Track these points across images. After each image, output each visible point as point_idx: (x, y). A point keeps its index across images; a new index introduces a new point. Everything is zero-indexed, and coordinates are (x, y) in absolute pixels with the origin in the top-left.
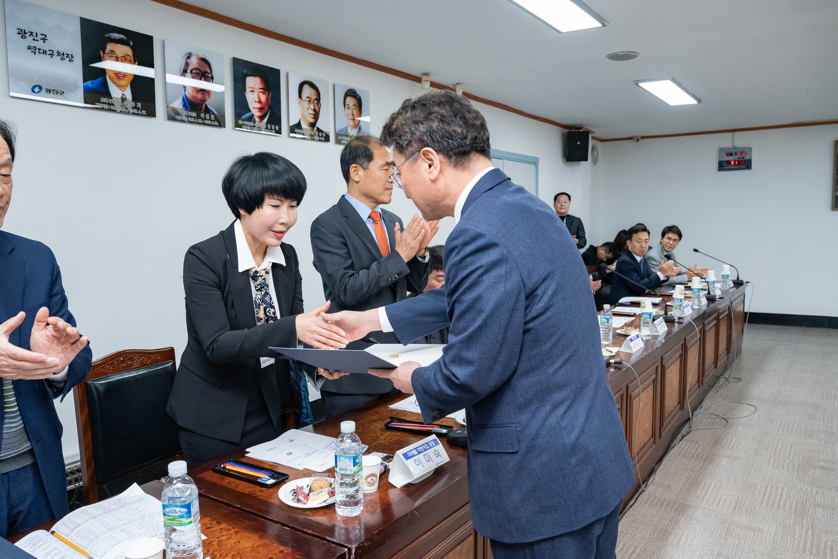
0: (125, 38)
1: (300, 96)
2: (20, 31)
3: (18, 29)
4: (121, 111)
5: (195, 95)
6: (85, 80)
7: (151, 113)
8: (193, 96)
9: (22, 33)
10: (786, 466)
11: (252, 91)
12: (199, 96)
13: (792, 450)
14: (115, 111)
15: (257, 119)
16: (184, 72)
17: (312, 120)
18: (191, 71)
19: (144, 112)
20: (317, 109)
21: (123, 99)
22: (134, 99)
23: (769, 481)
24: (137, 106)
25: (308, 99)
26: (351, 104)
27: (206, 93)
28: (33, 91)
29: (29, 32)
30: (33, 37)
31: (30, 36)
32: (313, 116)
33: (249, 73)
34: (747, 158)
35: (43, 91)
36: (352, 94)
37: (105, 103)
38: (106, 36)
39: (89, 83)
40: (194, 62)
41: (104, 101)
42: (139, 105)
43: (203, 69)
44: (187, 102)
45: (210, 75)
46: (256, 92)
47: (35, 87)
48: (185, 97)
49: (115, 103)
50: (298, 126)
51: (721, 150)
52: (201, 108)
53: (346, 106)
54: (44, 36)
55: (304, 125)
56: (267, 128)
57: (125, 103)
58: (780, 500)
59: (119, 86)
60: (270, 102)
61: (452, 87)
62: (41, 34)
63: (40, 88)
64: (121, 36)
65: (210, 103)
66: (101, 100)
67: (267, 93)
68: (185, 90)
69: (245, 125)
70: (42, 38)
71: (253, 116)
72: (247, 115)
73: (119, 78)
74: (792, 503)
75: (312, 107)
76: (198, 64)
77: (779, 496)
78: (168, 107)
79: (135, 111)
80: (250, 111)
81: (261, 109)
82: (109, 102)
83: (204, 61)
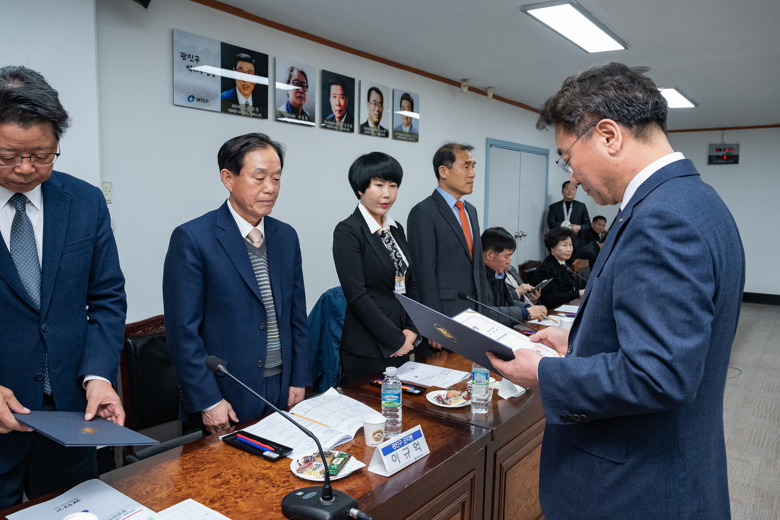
0: (250, 57)
1: (369, 100)
2: (182, 54)
3: (181, 53)
4: (245, 115)
5: (295, 100)
6: (222, 91)
7: (265, 116)
8: (294, 102)
9: (184, 56)
10: (768, 416)
11: (335, 97)
12: (298, 102)
13: (773, 405)
14: (240, 115)
15: (337, 120)
16: (288, 83)
17: (376, 120)
18: (293, 81)
19: (260, 115)
20: (381, 111)
21: (247, 105)
22: (254, 105)
23: (754, 427)
24: (256, 111)
25: (374, 102)
26: (406, 106)
27: (303, 99)
28: (189, 100)
29: (188, 55)
30: (190, 59)
31: (188, 58)
32: (377, 116)
33: (333, 82)
34: (735, 153)
35: (195, 100)
36: (407, 98)
37: (234, 109)
38: (238, 56)
39: (225, 93)
40: (295, 74)
41: (234, 107)
42: (257, 109)
43: (301, 80)
44: (289, 107)
45: (306, 85)
46: (337, 98)
47: (190, 97)
48: (288, 103)
49: (241, 109)
50: (366, 124)
51: (711, 146)
52: (299, 112)
53: (402, 108)
54: (197, 58)
55: (371, 124)
56: (344, 127)
57: (248, 108)
58: (764, 441)
59: (244, 95)
60: (347, 105)
61: (484, 90)
62: (196, 56)
63: (193, 97)
64: (247, 56)
65: (305, 107)
66: (232, 106)
67: (345, 98)
68: (288, 97)
69: (329, 124)
70: (196, 59)
71: (334, 116)
72: (330, 116)
73: (244, 88)
74: (774, 444)
75: (377, 109)
76: (298, 76)
77: (762, 438)
78: (276, 110)
79: (254, 114)
80: (332, 113)
81: (340, 111)
82: (237, 108)
83: (302, 73)
